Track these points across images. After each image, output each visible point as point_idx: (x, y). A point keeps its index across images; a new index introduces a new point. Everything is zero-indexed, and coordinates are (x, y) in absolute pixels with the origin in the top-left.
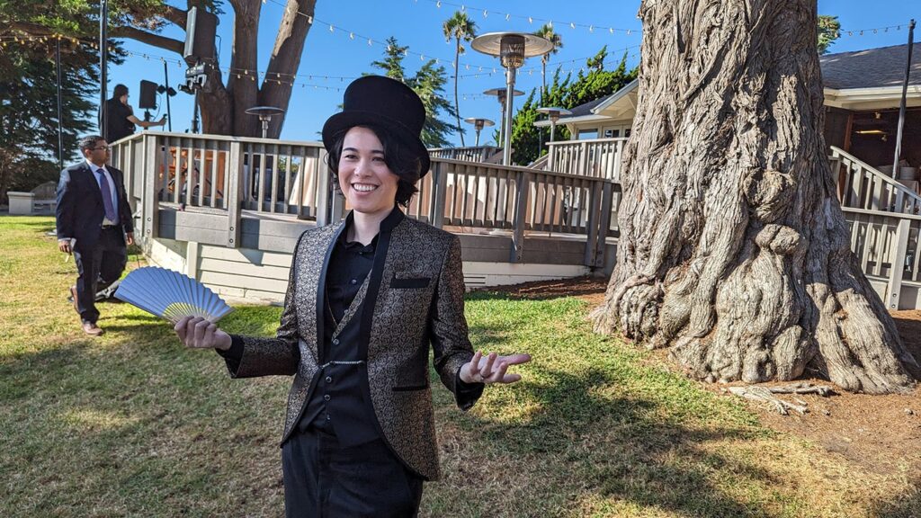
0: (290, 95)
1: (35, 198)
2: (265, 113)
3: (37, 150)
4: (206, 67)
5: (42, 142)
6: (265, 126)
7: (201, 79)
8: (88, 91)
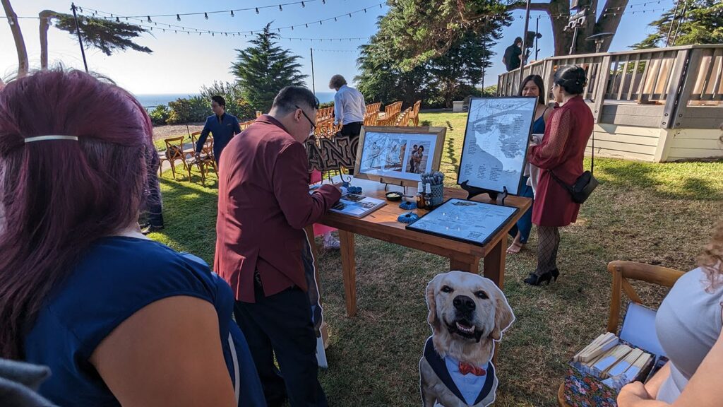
0: (619, 22)
1: (464, 103)
2: (600, 38)
3: (465, 80)
4: (586, 11)
5: (466, 76)
6: (599, 46)
7: (581, 20)
8: (490, 45)
